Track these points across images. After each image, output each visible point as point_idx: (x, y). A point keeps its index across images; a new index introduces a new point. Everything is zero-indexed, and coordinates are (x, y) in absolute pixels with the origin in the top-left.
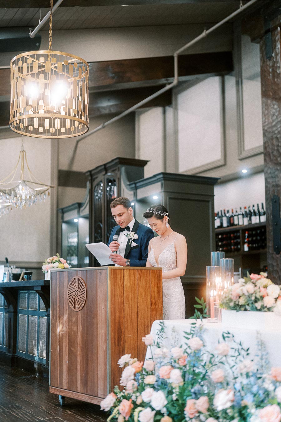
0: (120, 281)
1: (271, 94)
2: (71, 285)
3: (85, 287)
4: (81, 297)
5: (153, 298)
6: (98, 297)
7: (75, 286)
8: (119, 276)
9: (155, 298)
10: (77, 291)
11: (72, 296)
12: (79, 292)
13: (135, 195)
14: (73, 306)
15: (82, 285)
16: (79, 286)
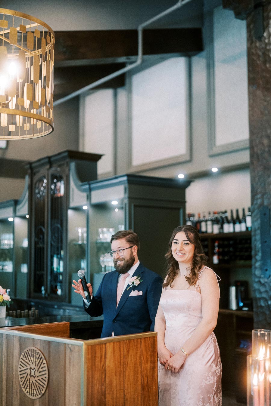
0: (101, 363)
1: (261, 82)
2: (24, 359)
3: (46, 365)
4: (39, 380)
5: (145, 380)
6: (67, 385)
7: (31, 361)
8: (98, 355)
9: (147, 379)
10: (34, 368)
11: (26, 375)
12: (36, 372)
13: (89, 198)
14: (28, 390)
15: (41, 361)
16: (37, 363)
